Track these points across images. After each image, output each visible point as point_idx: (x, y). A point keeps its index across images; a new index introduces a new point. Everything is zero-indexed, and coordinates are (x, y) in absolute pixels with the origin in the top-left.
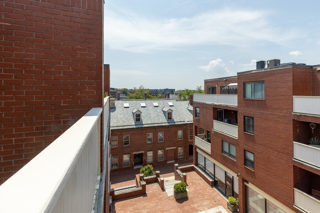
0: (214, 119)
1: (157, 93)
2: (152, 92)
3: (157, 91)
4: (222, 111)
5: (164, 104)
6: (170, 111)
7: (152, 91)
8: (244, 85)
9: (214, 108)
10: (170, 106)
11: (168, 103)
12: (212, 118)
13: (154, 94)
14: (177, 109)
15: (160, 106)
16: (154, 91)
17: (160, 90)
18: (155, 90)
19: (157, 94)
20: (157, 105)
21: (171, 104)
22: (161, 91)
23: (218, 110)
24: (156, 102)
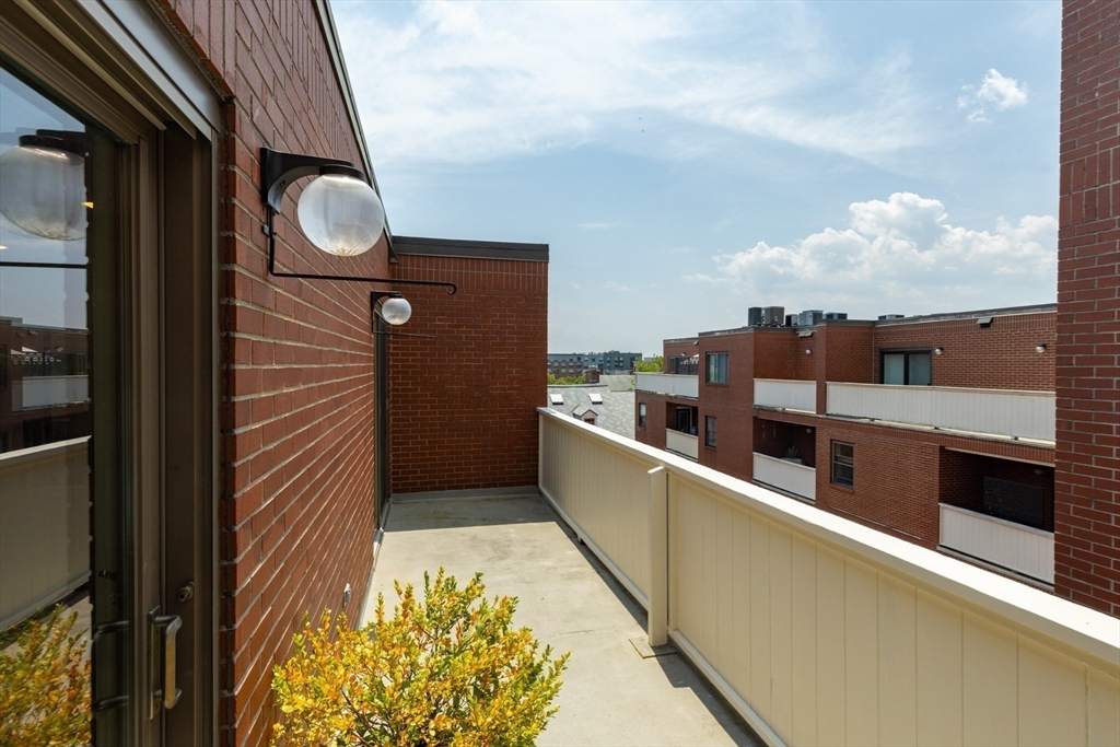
0: (668, 427)
1: (580, 366)
2: (564, 364)
3: (579, 359)
4: (688, 410)
5: (577, 397)
6: (590, 413)
7: (564, 361)
8: (708, 358)
9: (667, 403)
10: (594, 403)
11: (591, 395)
12: (665, 423)
13: (571, 371)
14: (611, 411)
15: (569, 402)
16: (571, 360)
17: (591, 355)
18: (574, 355)
19: (579, 370)
20: (561, 400)
21: (596, 397)
22: (593, 360)
23: (679, 408)
24: (559, 393)
